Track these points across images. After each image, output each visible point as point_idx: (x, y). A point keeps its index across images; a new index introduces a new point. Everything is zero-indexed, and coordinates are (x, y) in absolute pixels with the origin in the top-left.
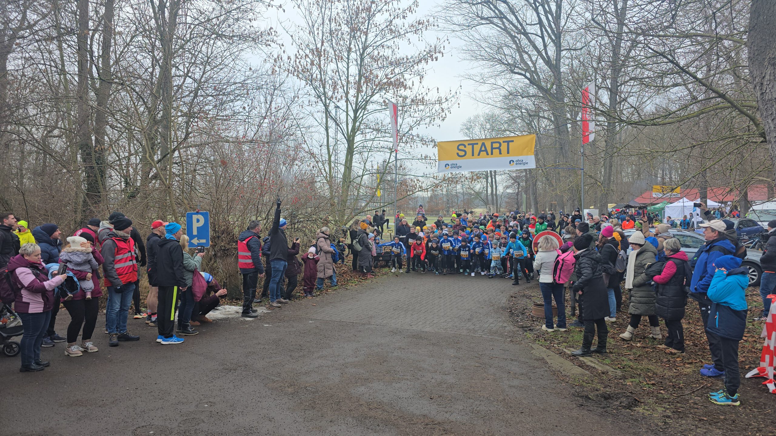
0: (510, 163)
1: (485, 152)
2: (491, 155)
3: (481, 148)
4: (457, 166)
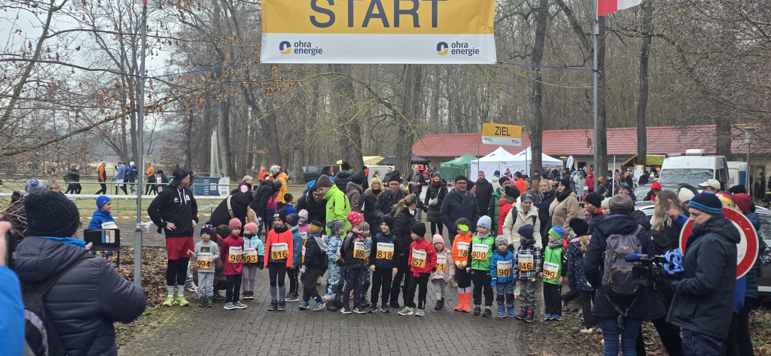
0: (439, 49)
1: (380, 20)
2: (395, 26)
3: (371, 8)
4: (311, 48)
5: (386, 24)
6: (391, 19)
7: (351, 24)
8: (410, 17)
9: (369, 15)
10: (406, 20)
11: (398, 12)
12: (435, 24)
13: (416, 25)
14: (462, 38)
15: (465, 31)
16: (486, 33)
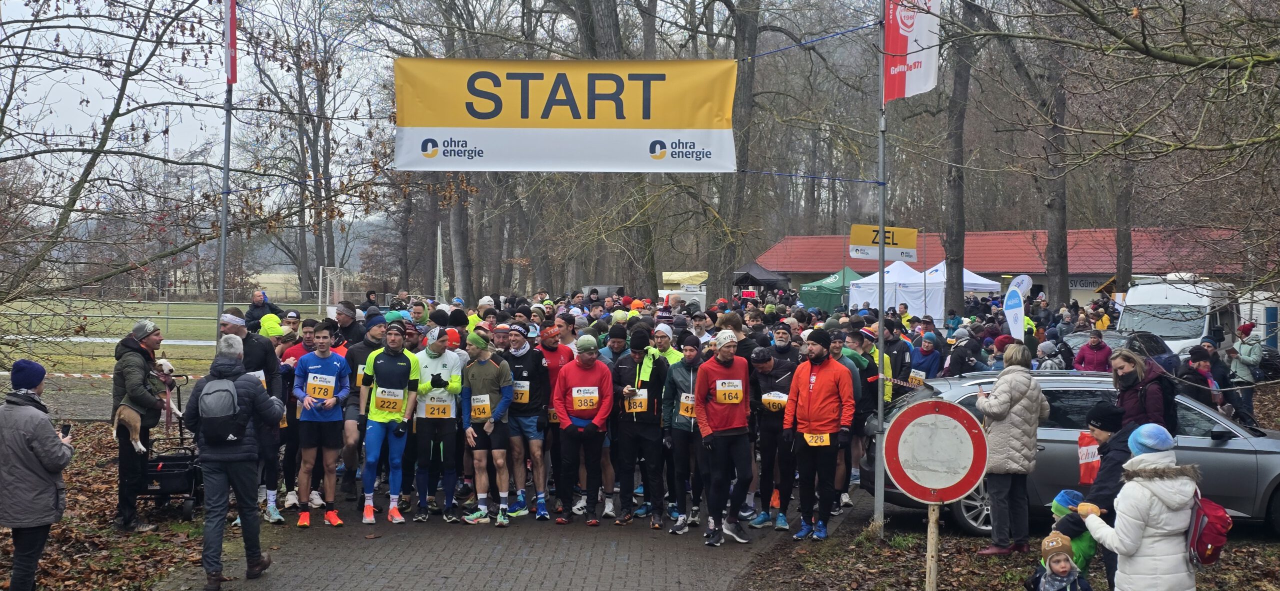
0: (652, 150)
1: (567, 108)
2: (589, 118)
3: (554, 91)
4: (467, 149)
5: (576, 115)
6: (583, 109)
7: (525, 114)
8: (612, 104)
9: (552, 101)
10: (605, 108)
11: (593, 97)
12: (646, 115)
13: (620, 115)
14: (686, 135)
15: (691, 125)
16: (721, 128)
